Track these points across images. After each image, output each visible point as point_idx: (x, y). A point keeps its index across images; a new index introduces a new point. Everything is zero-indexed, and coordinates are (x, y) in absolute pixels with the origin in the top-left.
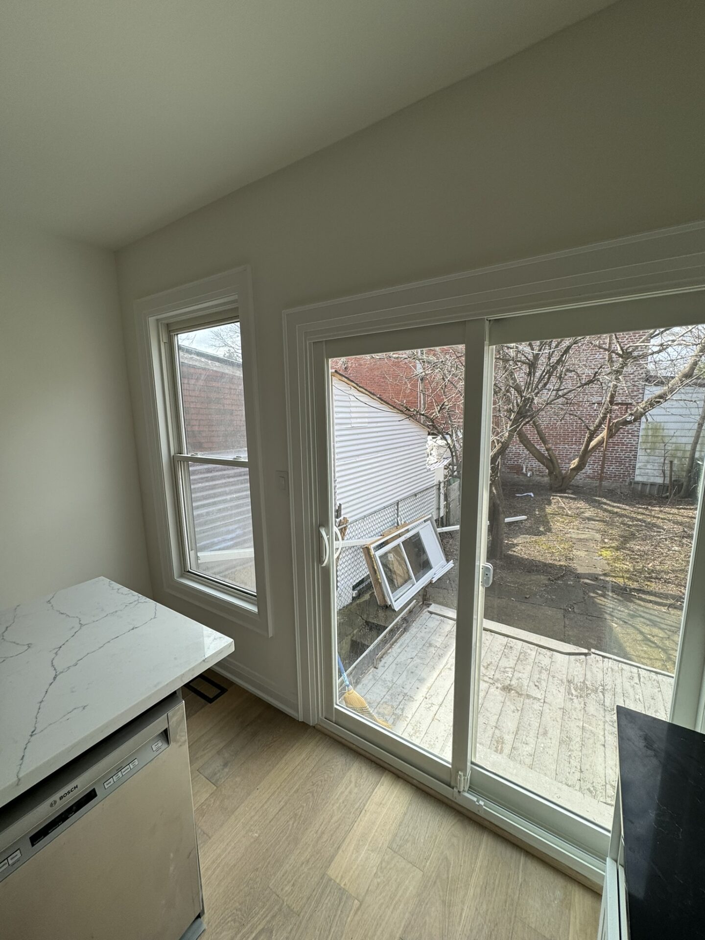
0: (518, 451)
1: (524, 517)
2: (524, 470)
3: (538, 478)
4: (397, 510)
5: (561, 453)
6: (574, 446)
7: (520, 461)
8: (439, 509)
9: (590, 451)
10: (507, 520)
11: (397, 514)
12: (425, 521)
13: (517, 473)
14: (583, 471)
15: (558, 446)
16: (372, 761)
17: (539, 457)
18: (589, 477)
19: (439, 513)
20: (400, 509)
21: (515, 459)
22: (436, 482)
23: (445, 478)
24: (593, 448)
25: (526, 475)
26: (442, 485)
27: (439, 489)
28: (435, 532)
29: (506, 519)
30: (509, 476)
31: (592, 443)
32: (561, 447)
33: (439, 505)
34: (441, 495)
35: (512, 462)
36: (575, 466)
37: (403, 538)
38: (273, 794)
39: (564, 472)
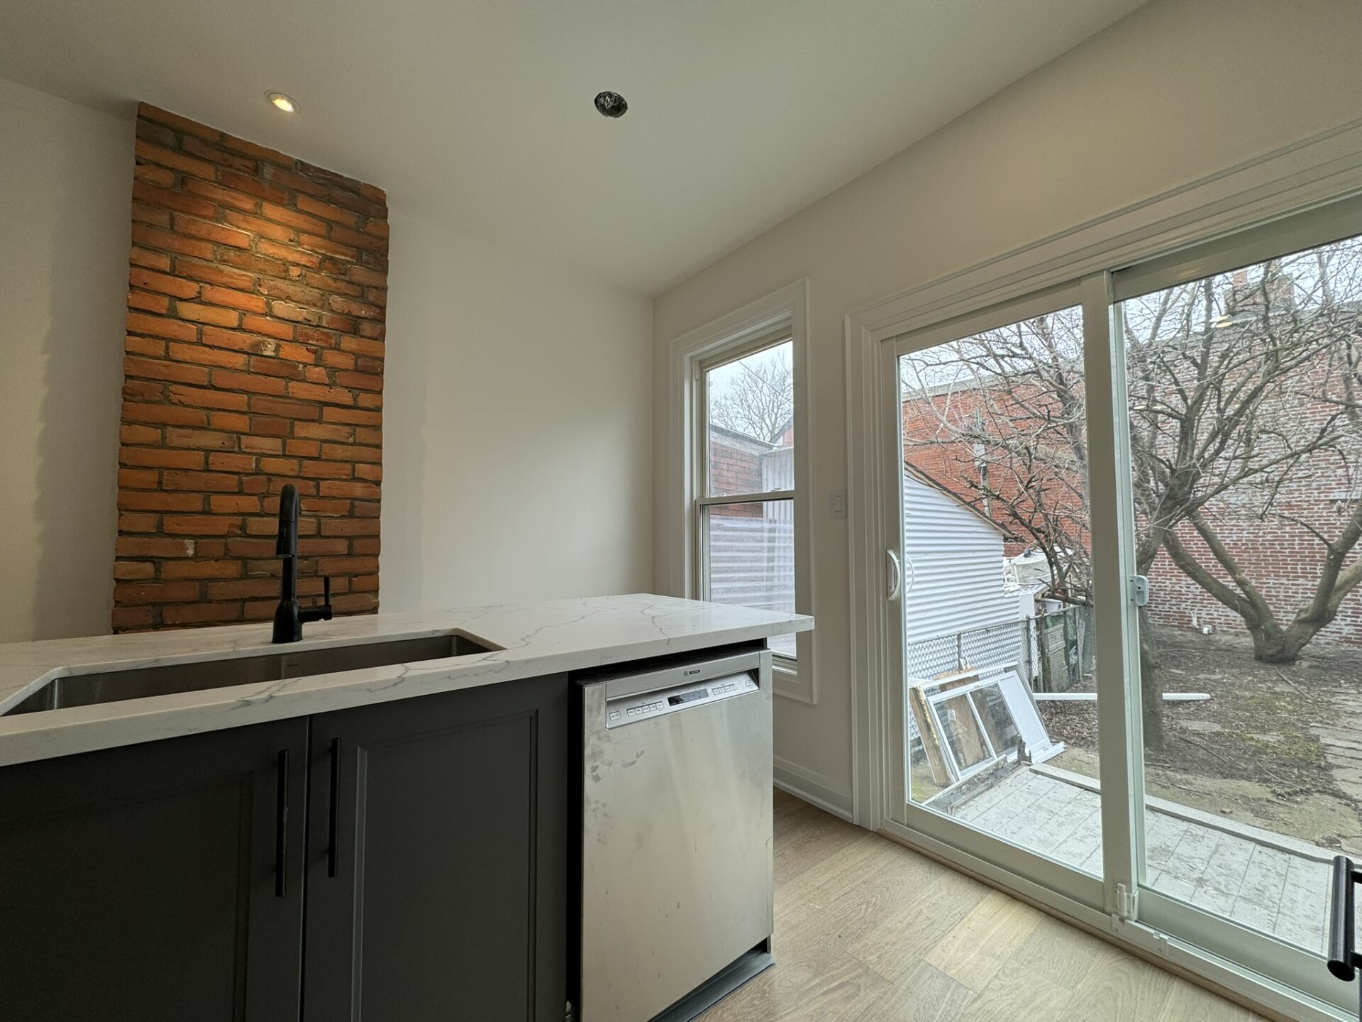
0: (1178, 589)
1: (1206, 696)
2: (1195, 622)
3: (1227, 637)
4: (959, 646)
5: (1274, 593)
6: (1301, 581)
7: (1183, 605)
8: (1029, 662)
9: (1341, 588)
10: (1167, 696)
11: (959, 653)
12: (1006, 670)
13: (1180, 627)
14: (1332, 627)
15: (1265, 580)
16: (970, 877)
17: (1225, 597)
18: (1348, 640)
19: (1030, 670)
20: (963, 648)
21: (1174, 602)
22: (1022, 617)
23: (1036, 614)
24: (1347, 582)
25: (1199, 631)
26: (1033, 624)
27: (1028, 629)
28: (1031, 698)
29: (1164, 694)
30: (1163, 631)
31: (1341, 573)
32: (1272, 581)
33: (1029, 655)
34: (1032, 639)
35: (1166, 606)
36: (1308, 614)
37: (971, 687)
38: (833, 878)
39: (1284, 628)
